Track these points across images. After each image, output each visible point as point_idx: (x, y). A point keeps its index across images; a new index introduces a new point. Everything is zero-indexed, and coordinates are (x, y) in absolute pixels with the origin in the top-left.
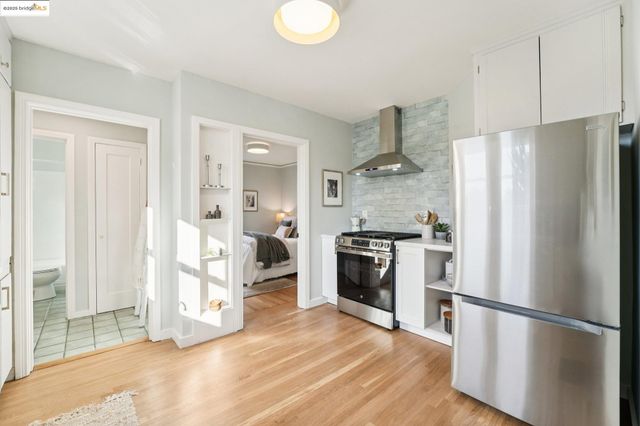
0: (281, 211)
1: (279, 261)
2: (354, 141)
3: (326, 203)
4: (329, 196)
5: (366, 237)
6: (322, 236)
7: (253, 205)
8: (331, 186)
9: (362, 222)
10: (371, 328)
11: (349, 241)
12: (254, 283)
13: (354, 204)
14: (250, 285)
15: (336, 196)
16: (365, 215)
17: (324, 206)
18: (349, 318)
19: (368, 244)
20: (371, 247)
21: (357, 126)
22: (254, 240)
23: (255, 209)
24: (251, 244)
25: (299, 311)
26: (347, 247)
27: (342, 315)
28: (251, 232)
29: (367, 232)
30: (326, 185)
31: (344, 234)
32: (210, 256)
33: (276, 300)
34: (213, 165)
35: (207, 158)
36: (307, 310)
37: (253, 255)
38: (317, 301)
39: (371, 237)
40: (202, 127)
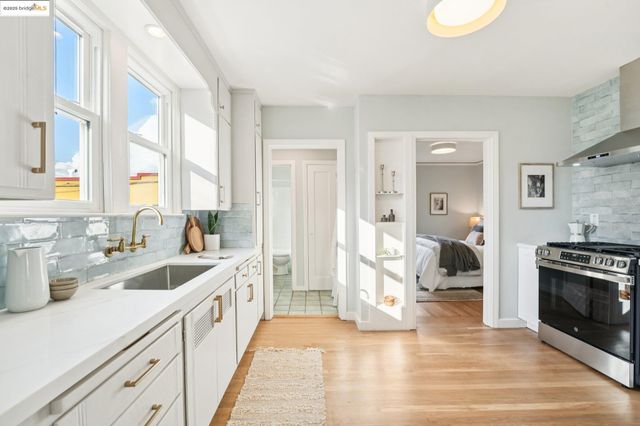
0: (477, 215)
1: (465, 270)
2: (575, 119)
3: (524, 205)
4: (530, 195)
5: (588, 250)
6: (518, 245)
7: (442, 208)
8: (534, 184)
9: (587, 230)
10: (591, 375)
11: (556, 254)
12: (437, 290)
13: (575, 204)
14: (431, 290)
15: (542, 195)
16: (594, 220)
17: (521, 208)
18: (555, 353)
19: (587, 259)
20: (592, 263)
21: (580, 97)
22: (437, 245)
23: (444, 212)
24: (434, 249)
25: (484, 328)
26: (554, 262)
27: (545, 347)
28: (435, 237)
29: (595, 244)
30: (526, 182)
31: (551, 245)
32: (385, 256)
33: (457, 310)
34: (388, 173)
35: (382, 167)
36: (495, 329)
37: (436, 260)
38: (508, 322)
39: (594, 251)
40: (377, 140)
